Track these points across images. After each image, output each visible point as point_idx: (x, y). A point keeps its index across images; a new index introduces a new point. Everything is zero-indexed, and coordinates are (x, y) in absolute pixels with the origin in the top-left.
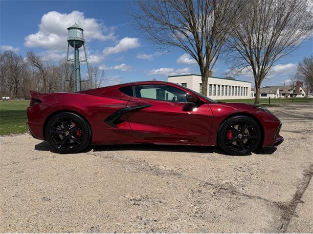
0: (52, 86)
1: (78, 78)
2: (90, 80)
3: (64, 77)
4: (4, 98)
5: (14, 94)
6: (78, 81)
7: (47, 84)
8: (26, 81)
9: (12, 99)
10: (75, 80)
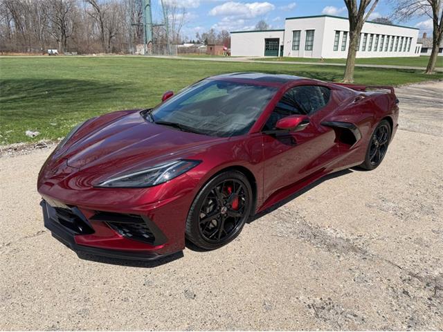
0: (113, 34)
1: (148, 21)
2: (166, 23)
3: (128, 18)
4: (49, 51)
5: (62, 45)
6: (149, 26)
7: (106, 31)
8: (76, 25)
9: (61, 52)
10: (144, 24)
